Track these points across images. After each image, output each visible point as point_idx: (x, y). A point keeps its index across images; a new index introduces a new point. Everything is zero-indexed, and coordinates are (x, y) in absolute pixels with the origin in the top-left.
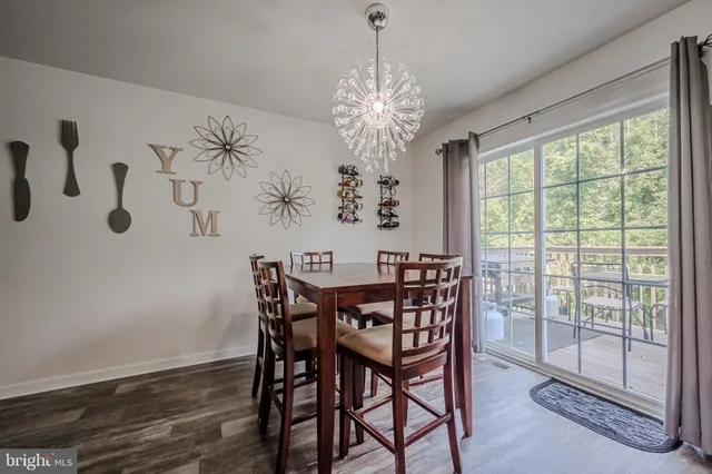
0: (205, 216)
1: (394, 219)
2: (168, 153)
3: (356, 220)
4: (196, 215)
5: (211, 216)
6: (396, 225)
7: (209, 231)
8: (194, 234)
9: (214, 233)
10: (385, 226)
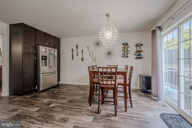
0: (94, 58)
1: (141, 56)
2: (89, 47)
3: (127, 57)
4: (93, 58)
5: (95, 58)
6: (142, 58)
7: (95, 61)
8: (92, 61)
9: (96, 61)
10: (137, 58)
